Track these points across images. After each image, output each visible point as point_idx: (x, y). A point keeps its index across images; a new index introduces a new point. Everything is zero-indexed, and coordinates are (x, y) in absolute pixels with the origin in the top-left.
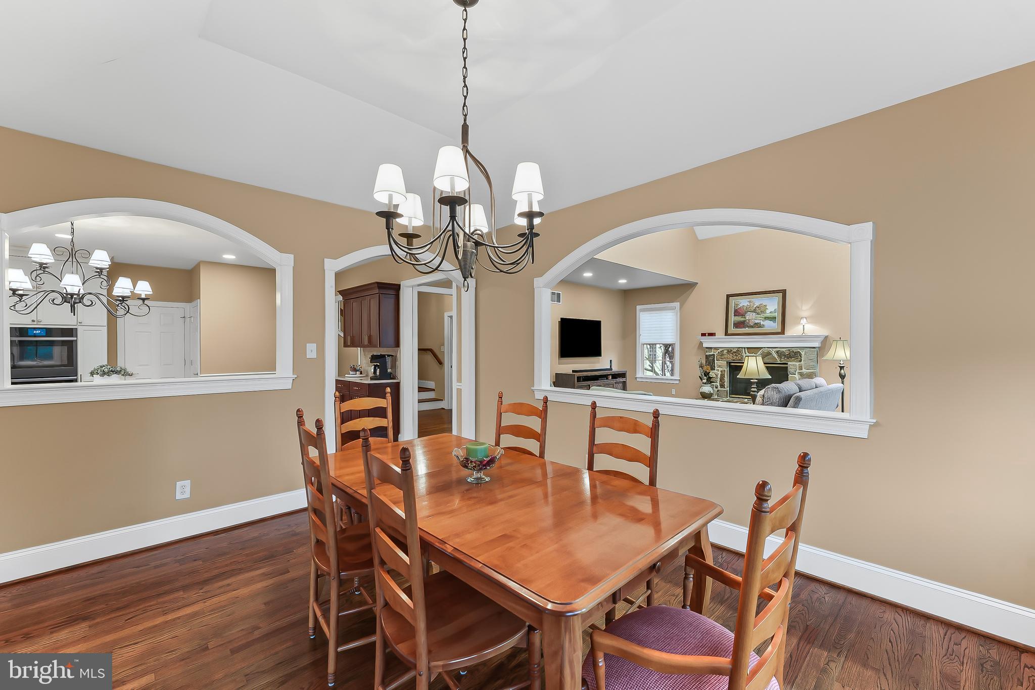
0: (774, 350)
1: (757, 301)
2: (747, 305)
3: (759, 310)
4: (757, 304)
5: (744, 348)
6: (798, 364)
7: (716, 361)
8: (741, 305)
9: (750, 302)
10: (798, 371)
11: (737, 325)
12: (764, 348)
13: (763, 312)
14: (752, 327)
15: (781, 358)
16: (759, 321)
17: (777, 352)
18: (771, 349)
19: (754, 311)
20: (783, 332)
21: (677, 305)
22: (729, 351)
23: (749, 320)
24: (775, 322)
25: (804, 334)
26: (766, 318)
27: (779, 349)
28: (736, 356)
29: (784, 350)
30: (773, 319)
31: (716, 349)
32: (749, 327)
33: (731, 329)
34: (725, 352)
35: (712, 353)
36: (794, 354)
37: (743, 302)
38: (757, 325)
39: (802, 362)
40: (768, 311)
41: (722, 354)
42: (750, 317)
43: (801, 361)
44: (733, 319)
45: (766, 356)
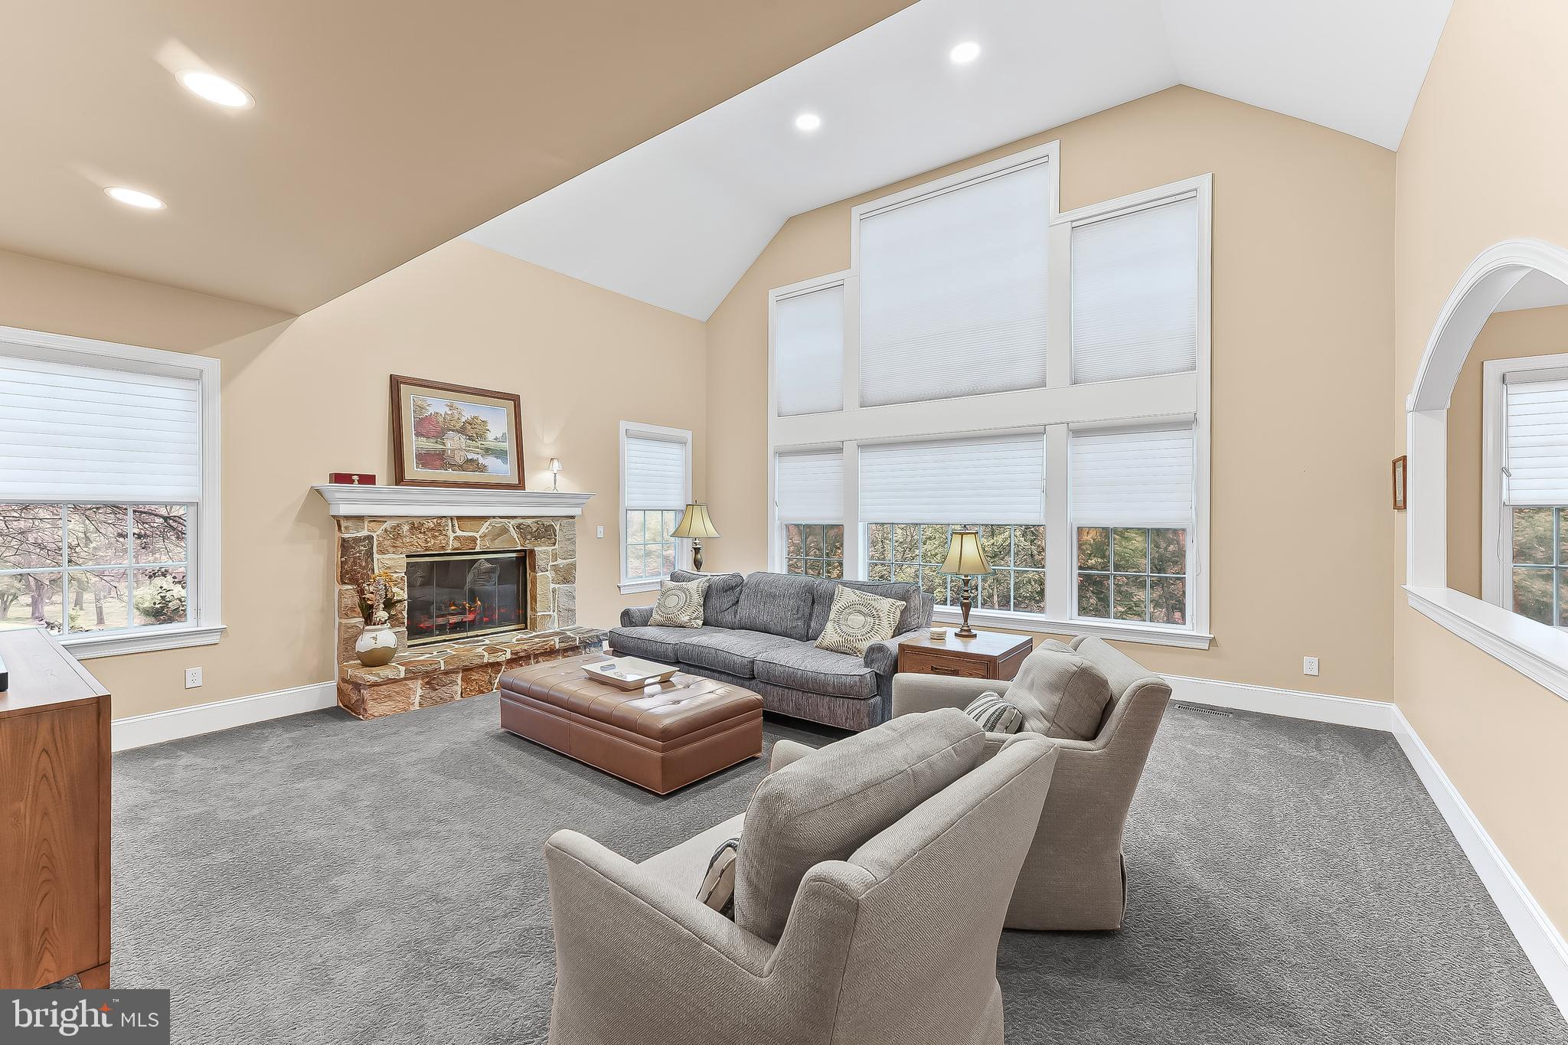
0: (513, 522)
1: (469, 409)
2: (446, 414)
3: (472, 430)
4: (467, 415)
5: (452, 518)
6: (550, 549)
7: (376, 556)
8: (431, 410)
9: (451, 407)
10: (551, 564)
11: (425, 459)
12: (494, 517)
13: (481, 436)
14: (461, 468)
15: (525, 539)
16: (475, 457)
17: (519, 527)
18: (506, 521)
19: (462, 431)
20: (521, 485)
21: (210, 366)
22: (416, 525)
23: (453, 450)
24: (505, 461)
25: (555, 491)
26: (488, 451)
27: (522, 521)
28: (434, 537)
29: (529, 521)
30: (501, 454)
31: (376, 519)
32: (452, 466)
33: (412, 470)
34: (406, 528)
35: (365, 533)
36: (544, 531)
37: (437, 405)
38: (471, 464)
39: (557, 546)
40: (490, 436)
41: (395, 534)
42: (454, 442)
43: (554, 544)
44: (412, 444)
45: (499, 535)
